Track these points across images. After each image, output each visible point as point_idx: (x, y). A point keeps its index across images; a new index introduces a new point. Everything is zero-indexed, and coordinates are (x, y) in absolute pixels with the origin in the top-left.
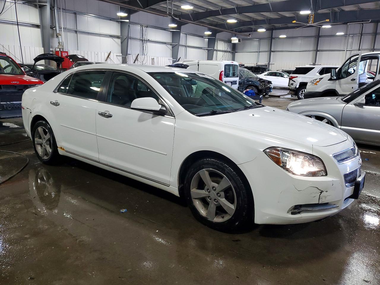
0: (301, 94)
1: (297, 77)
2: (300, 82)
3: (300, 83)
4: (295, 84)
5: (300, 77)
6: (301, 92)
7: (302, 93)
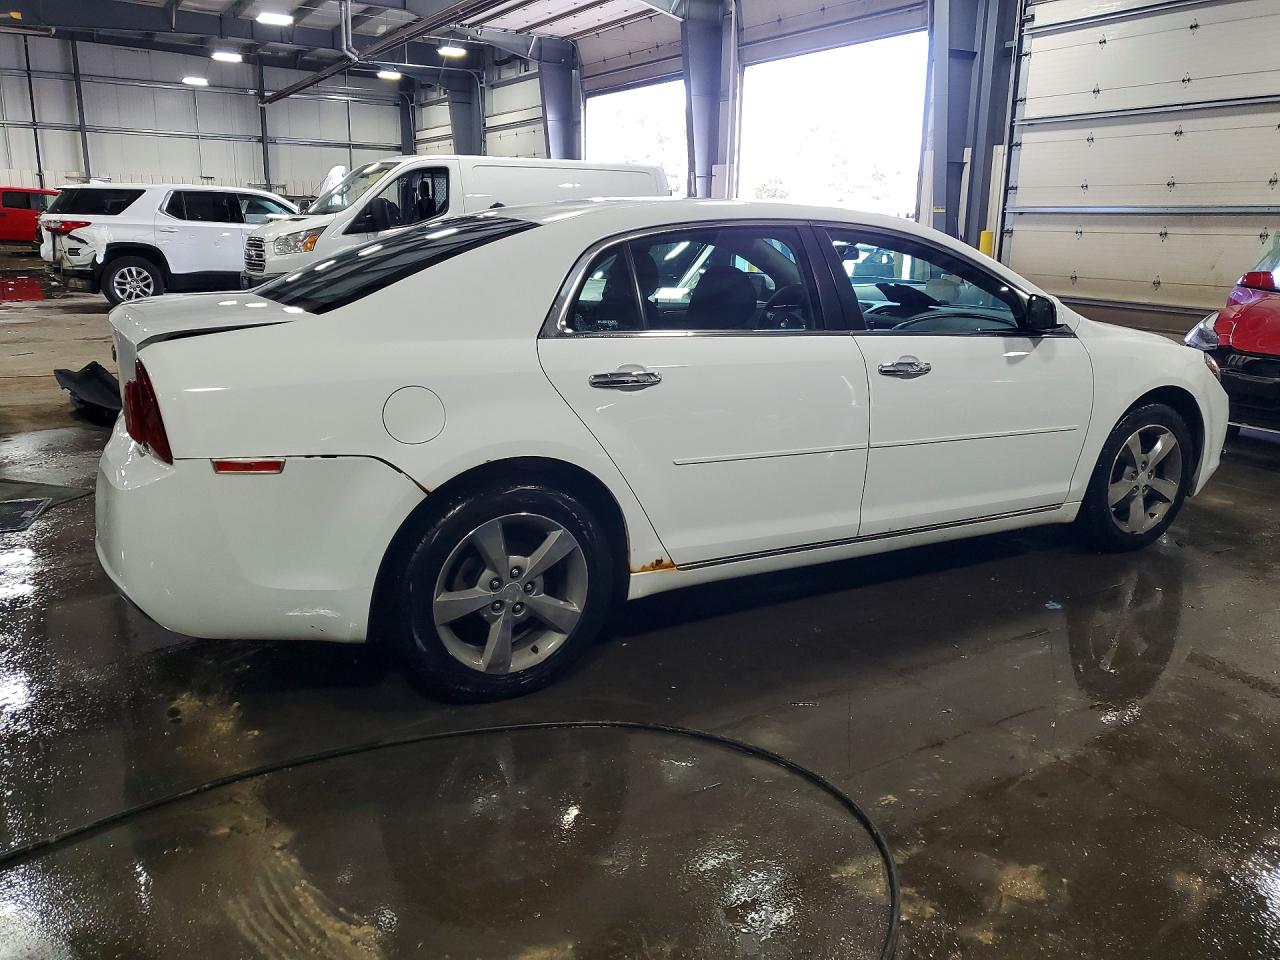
0: (119, 283)
1: (88, 224)
2: (108, 242)
3: (108, 246)
4: (85, 250)
5: (101, 225)
6: (117, 278)
7: (120, 280)
